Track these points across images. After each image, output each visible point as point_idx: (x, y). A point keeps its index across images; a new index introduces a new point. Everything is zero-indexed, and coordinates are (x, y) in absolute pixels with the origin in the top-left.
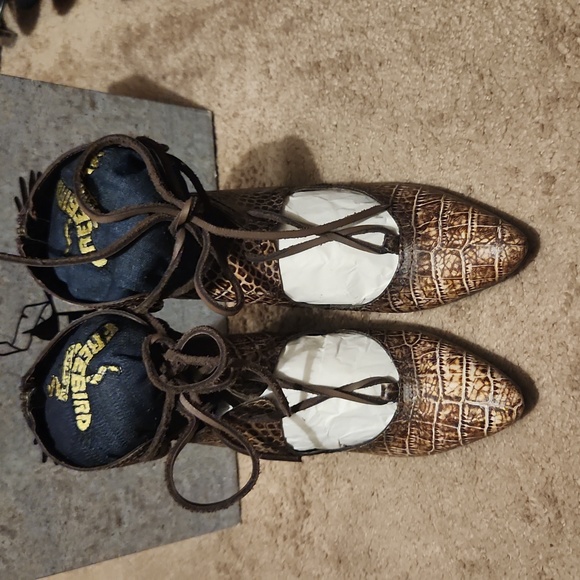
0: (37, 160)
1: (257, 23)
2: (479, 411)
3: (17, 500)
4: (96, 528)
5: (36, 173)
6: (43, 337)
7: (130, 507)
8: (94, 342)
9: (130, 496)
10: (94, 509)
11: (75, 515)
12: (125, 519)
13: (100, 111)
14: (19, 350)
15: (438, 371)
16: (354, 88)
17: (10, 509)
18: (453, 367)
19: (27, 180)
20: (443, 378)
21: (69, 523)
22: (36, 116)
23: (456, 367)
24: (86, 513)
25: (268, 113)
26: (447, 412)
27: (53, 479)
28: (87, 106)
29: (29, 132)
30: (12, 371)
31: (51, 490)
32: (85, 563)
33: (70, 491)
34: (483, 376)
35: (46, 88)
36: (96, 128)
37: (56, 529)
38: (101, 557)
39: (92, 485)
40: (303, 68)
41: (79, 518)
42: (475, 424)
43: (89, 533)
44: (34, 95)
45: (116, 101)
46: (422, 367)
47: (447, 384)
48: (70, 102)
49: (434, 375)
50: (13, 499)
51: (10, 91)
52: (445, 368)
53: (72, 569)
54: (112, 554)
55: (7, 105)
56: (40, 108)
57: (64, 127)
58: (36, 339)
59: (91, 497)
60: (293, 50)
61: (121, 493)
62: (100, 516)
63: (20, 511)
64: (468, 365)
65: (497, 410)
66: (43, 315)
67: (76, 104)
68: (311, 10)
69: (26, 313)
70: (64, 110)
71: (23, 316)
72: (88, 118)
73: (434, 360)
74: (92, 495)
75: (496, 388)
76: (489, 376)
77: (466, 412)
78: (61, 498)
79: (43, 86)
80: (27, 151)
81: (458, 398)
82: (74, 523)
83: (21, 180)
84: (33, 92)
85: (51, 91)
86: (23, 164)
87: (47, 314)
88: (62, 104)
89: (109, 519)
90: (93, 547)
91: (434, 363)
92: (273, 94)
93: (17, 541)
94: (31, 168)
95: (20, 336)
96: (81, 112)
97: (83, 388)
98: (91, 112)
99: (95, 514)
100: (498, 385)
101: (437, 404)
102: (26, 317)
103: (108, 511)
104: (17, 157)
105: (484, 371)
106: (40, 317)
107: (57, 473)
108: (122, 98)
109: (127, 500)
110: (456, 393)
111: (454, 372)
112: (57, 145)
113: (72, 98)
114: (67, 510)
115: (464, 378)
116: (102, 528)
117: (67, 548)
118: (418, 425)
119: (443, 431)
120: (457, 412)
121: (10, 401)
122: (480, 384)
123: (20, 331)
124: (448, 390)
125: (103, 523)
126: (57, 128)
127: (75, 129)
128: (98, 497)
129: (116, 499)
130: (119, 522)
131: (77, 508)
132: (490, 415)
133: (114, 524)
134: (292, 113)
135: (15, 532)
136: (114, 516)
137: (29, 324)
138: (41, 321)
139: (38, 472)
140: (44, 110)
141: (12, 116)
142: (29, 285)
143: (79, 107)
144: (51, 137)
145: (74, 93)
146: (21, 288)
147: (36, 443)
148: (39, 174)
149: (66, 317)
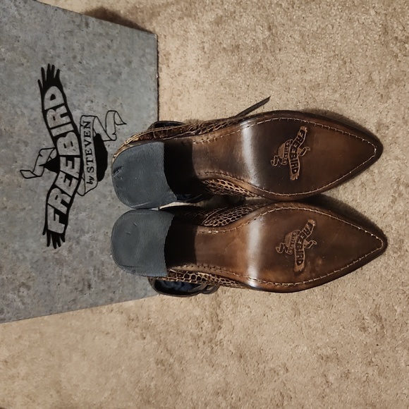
0: (52, 57)
3: (32, 267)
4: (76, 289)
5: (51, 65)
6: (51, 169)
7: (96, 279)
9: (96, 272)
10: (76, 278)
11: (64, 280)
12: (93, 286)
13: (91, 29)
14: (37, 176)
17: (27, 273)
19: (46, 70)
21: (61, 285)
22: (53, 29)
24: (70, 280)
27: (53, 257)
28: (84, 25)
29: (48, 39)
30: (32, 188)
31: (51, 263)
32: (69, 309)
33: (62, 265)
35: (60, 11)
36: (88, 40)
37: (53, 288)
38: (78, 307)
39: (75, 263)
41: (66, 282)
43: (72, 292)
44: (52, 16)
45: (101, 23)
48: (73, 21)
50: (30, 267)
51: (38, 12)
53: (61, 312)
54: (85, 306)
55: (36, 20)
56: (56, 24)
57: (69, 37)
58: (46, 170)
59: (74, 270)
61: (91, 269)
62: (79, 282)
63: (33, 274)
66: (51, 156)
67: (77, 23)
69: (42, 154)
70: (70, 27)
71: (40, 155)
72: (84, 33)
74: (75, 269)
78: (57, 269)
79: (58, 10)
80: (46, 51)
82: (63, 285)
83: (42, 69)
84: (52, 13)
85: (62, 13)
86: (43, 59)
87: (54, 155)
88: (69, 22)
89: (84, 284)
90: (74, 300)
93: (31, 292)
94: (48, 62)
95: (37, 167)
96: (80, 29)
98: (85, 29)
99: (76, 281)
102: (41, 156)
103: (83, 279)
104: (41, 54)
106: (49, 157)
107: (55, 253)
109: (94, 274)
112: (64, 49)
113: (75, 19)
114: (60, 276)
116: (80, 289)
117: (59, 299)
121: (30, 207)
123: (38, 164)
125: (80, 287)
126: (65, 38)
127: (75, 40)
128: (78, 271)
129: (88, 273)
130: (89, 286)
131: (65, 276)
133: (86, 288)
135: (30, 286)
136: (86, 283)
137: (43, 160)
138: (50, 159)
139: (44, 252)
140: (58, 26)
141: (39, 28)
142: (44, 136)
143: (78, 26)
144: (61, 43)
145: (76, 16)
146: (39, 138)
147: (44, 234)
148: (53, 66)
149: (64, 158)
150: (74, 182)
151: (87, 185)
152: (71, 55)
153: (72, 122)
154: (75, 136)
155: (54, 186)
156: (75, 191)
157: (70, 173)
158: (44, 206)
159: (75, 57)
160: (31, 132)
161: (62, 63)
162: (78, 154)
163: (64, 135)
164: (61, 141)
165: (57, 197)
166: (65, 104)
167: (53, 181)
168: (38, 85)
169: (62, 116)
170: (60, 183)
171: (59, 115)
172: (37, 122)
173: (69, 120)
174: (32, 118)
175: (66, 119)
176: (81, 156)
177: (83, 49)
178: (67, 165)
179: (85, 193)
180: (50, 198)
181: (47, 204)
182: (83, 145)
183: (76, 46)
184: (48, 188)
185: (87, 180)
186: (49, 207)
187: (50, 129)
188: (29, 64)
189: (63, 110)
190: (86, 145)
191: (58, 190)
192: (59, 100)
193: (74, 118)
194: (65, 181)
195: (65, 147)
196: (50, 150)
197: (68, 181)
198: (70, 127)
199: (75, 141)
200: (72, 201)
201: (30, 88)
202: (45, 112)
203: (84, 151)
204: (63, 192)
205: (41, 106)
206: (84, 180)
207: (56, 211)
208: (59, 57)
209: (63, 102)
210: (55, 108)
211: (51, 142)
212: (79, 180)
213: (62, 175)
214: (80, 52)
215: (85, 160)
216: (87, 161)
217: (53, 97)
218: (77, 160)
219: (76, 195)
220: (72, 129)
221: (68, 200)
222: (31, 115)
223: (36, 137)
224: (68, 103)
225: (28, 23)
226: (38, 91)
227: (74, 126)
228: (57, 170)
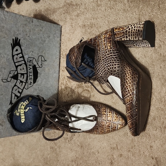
0: (17, 34)
1: (70, 13)
2: (115, 124)
3: (4, 118)
5: (17, 38)
6: (14, 79)
8: (26, 102)
13: (34, 23)
14: (8, 81)
15: (106, 114)
16: (93, 32)
17: (2, 120)
18: (110, 114)
19: (14, 39)
20: (107, 116)
22: (18, 23)
23: (111, 114)
25: (71, 36)
26: (108, 124)
28: (31, 22)
29: (16, 27)
30: (6, 86)
34: (117, 116)
35: (22, 16)
40: (81, 26)
42: (114, 127)
44: (18, 18)
45: (38, 21)
46: (103, 113)
47: (108, 117)
48: (27, 20)
49: (105, 115)
50: (3, 117)
51: (13, 17)
52: (108, 114)
55: (12, 20)
56: (20, 21)
57: (25, 26)
58: (13, 79)
60: (79, 21)
63: (5, 120)
64: (113, 113)
65: (119, 124)
66: (15, 73)
68: (84, 12)
69: (11, 72)
70: (25, 23)
71: (10, 73)
72: (31, 25)
73: (105, 112)
75: (119, 119)
76: (118, 116)
77: (112, 124)
80: (15, 32)
81: (111, 121)
83: (13, 39)
85: (22, 17)
86: (14, 35)
87: (16, 73)
88: (25, 21)
91: (105, 113)
92: (73, 31)
93: (3, 127)
94: (16, 36)
95: (9, 78)
96: (29, 23)
97: (23, 112)
98: (31, 23)
100: (120, 118)
101: (106, 122)
104: (13, 33)
105: (117, 115)
106: (14, 74)
108: (39, 20)
110: (110, 120)
111: (110, 115)
112: (22, 31)
113: (27, 19)
115: (112, 116)
118: (101, 127)
119: (107, 128)
120: (110, 124)
121: (5, 94)
122: (116, 118)
123: (9, 77)
124: (108, 119)
126: (23, 27)
127: (27, 28)
132: (118, 125)
134: (77, 37)
135: (3, 125)
137: (11, 75)
138: (14, 75)
140: (20, 22)
141: (12, 23)
142: (12, 66)
143: (29, 22)
144: (21, 29)
145: (28, 18)
146: (10, 66)
147: (10, 104)
148: (18, 38)
149: (20, 74)
150: (24, 84)
151: (29, 85)
152: (25, 34)
153: (24, 60)
154: (25, 65)
155: (15, 85)
156: (24, 87)
157: (22, 80)
158: (11, 93)
159: (27, 35)
160: (7, 64)
161: (21, 37)
162: (26, 73)
163: (20, 65)
164: (19, 68)
165: (16, 90)
166: (22, 53)
167: (15, 83)
168: (11, 45)
169: (20, 58)
170: (18, 84)
171: (19, 57)
172: (10, 60)
173: (23, 59)
174: (8, 59)
175: (22, 59)
176: (27, 74)
177: (30, 31)
178: (21, 77)
179: (28, 88)
180: (13, 90)
181: (12, 92)
182: (28, 69)
183: (27, 30)
184: (13, 86)
185: (29, 83)
186: (13, 94)
187: (15, 63)
188: (7, 37)
189: (21, 55)
190: (29, 69)
191: (17, 87)
192: (19, 51)
193: (25, 59)
194: (20, 83)
195: (21, 70)
196: (14, 71)
197: (21, 83)
198: (23, 62)
199: (25, 68)
200: (22, 91)
201: (7, 46)
202: (13, 56)
203: (28, 72)
204: (19, 88)
205: (12, 54)
206: (28, 83)
207: (16, 95)
208: (20, 34)
209: (21, 52)
210: (17, 55)
211: (15, 68)
212: (26, 83)
213: (19, 81)
214: (29, 32)
215: (28, 75)
216: (30, 76)
217: (17, 50)
218: (25, 75)
219: (24, 89)
220: (24, 63)
221: (21, 91)
222: (7, 57)
223: (9, 66)
224: (23, 52)
225: (8, 21)
226: (11, 48)
227: (25, 62)
228: (17, 79)
